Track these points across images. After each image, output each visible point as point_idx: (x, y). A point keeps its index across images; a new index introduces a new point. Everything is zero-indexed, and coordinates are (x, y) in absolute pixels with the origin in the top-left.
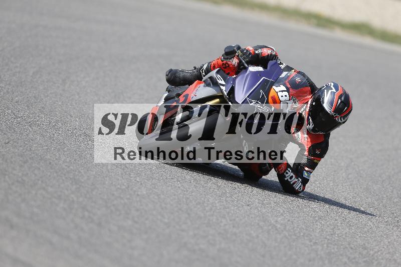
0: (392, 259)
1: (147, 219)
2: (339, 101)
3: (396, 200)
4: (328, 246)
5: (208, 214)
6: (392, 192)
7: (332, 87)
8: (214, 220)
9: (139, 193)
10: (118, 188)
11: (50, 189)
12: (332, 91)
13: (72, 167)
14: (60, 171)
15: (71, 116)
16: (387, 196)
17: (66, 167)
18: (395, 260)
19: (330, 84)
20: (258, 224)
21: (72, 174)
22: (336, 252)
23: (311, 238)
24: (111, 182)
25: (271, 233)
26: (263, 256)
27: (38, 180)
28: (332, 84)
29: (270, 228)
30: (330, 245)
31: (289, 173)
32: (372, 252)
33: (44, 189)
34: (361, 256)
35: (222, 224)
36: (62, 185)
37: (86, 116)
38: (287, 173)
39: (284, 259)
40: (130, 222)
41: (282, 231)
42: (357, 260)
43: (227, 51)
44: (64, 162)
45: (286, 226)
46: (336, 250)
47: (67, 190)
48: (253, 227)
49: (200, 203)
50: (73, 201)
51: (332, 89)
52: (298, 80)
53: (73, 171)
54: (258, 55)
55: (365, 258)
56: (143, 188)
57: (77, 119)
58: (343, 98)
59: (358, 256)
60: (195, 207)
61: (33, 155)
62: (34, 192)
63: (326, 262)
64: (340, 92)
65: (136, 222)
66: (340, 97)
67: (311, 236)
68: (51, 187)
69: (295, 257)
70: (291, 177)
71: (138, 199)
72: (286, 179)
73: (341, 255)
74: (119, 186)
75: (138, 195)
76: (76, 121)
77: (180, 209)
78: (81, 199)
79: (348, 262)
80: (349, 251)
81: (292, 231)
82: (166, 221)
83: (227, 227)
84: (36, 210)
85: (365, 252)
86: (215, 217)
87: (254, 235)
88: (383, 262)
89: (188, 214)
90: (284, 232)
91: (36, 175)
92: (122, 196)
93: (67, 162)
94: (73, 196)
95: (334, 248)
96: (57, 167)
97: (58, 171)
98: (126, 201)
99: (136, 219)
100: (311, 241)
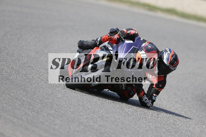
0: (188, 130)
1: (62, 110)
2: (172, 58)
3: (190, 100)
4: (155, 124)
5: (93, 107)
6: (188, 95)
7: (168, 50)
8: (97, 110)
9: (58, 96)
10: (47, 94)
11: (12, 95)
12: (168, 53)
13: (23, 83)
14: (17, 85)
15: (23, 57)
16: (185, 98)
17: (20, 83)
18: (190, 130)
19: (166, 49)
20: (119, 112)
21: (23, 87)
22: (160, 126)
23: (147, 119)
24: (43, 91)
25: (126, 117)
26: (122, 129)
27: (6, 90)
28: (168, 49)
29: (125, 114)
30: (156, 123)
31: (145, 98)
32: (178, 127)
33: (9, 94)
34: (172, 128)
35: (101, 112)
36: (18, 92)
37: (30, 57)
38: (144, 98)
39: (133, 130)
40: (53, 111)
41: (132, 116)
42: (170, 130)
43: (111, 31)
44: (19, 81)
45: (133, 113)
46: (159, 125)
47: (21, 95)
48: (116, 114)
49: (89, 102)
50: (24, 101)
51: (168, 52)
52: (150, 47)
53: (24, 85)
54: (128, 34)
55: (174, 129)
56: (60, 94)
57: (26, 58)
58: (174, 57)
59: (170, 129)
60: (87, 103)
61: (3, 77)
62: (4, 96)
63: (155, 131)
64: (172, 53)
65: (57, 111)
66: (172, 56)
67: (147, 118)
68: (13, 93)
69: (138, 129)
70: (146, 100)
71: (57, 99)
72: (143, 101)
73: (162, 128)
74: (47, 93)
75: (57, 97)
76: (25, 59)
77: (79, 105)
78: (28, 100)
79: (165, 131)
80: (166, 126)
81: (137, 115)
82: (72, 110)
83: (103, 114)
84: (5, 105)
85: (174, 126)
86: (97, 109)
87: (117, 118)
88: (184, 131)
89: (83, 107)
90: (133, 116)
91: (5, 87)
92: (49, 98)
93: (20, 81)
94: (23, 98)
95: (158, 125)
96: (16, 83)
97: (16, 85)
98: (51, 100)
99: (56, 110)
100: (147, 121)
